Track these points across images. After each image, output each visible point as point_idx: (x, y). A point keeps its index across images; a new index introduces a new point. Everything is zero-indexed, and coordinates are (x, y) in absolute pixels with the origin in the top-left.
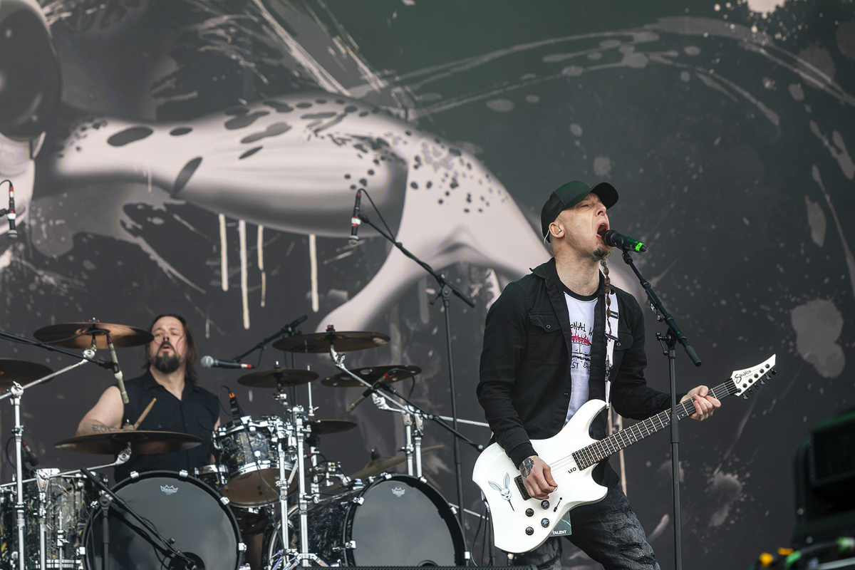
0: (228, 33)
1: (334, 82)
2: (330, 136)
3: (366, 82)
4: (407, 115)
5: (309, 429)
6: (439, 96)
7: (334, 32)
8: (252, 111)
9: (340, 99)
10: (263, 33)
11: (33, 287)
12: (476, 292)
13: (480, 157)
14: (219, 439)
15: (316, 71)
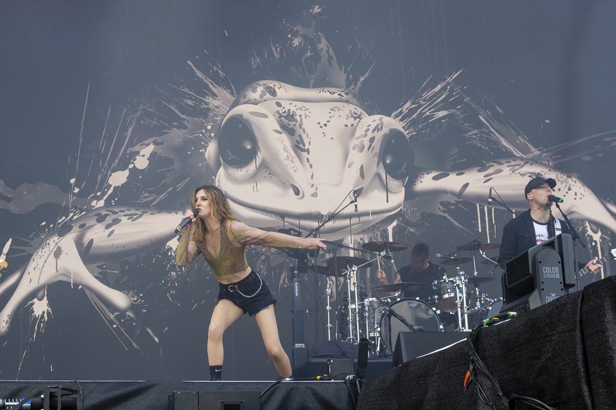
0: (477, 137)
1: (519, 153)
2: (519, 173)
3: (532, 152)
4: (549, 164)
5: (467, 280)
6: (562, 156)
7: (518, 134)
8: (487, 165)
9: (522, 159)
10: (490, 136)
11: (406, 233)
12: (581, 229)
13: (579, 178)
14: (435, 285)
15: (512, 149)
